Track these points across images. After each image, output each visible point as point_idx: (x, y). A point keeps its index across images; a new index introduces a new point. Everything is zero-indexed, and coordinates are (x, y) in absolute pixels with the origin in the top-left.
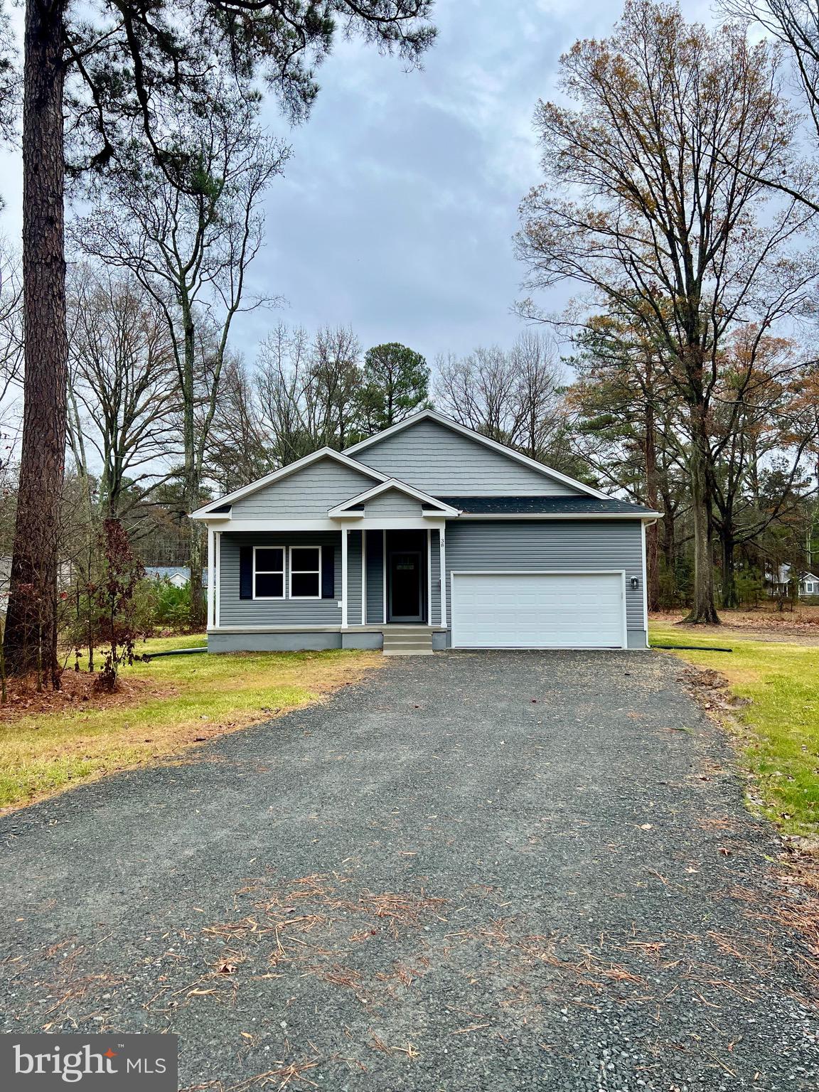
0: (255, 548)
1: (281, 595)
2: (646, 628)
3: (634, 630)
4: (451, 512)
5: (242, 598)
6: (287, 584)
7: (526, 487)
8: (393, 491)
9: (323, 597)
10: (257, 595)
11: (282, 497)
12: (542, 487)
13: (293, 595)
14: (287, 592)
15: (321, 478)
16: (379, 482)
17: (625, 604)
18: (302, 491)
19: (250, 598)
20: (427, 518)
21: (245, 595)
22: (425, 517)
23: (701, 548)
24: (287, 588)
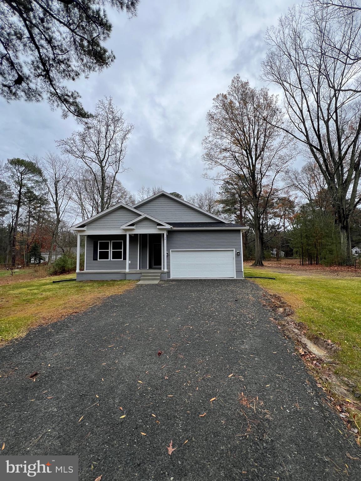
0: (99, 241)
1: (108, 258)
2: (243, 271)
3: (239, 271)
4: (169, 227)
5: (94, 260)
6: (110, 255)
7: (199, 219)
8: (146, 219)
9: (123, 259)
10: (99, 259)
11: (105, 222)
12: (204, 219)
13: (113, 259)
14: (110, 258)
15: (120, 214)
16: (140, 215)
17: (235, 261)
18: (113, 219)
19: (97, 260)
20: (159, 229)
21: (95, 259)
22: (158, 229)
23: (257, 243)
24: (110, 256)
